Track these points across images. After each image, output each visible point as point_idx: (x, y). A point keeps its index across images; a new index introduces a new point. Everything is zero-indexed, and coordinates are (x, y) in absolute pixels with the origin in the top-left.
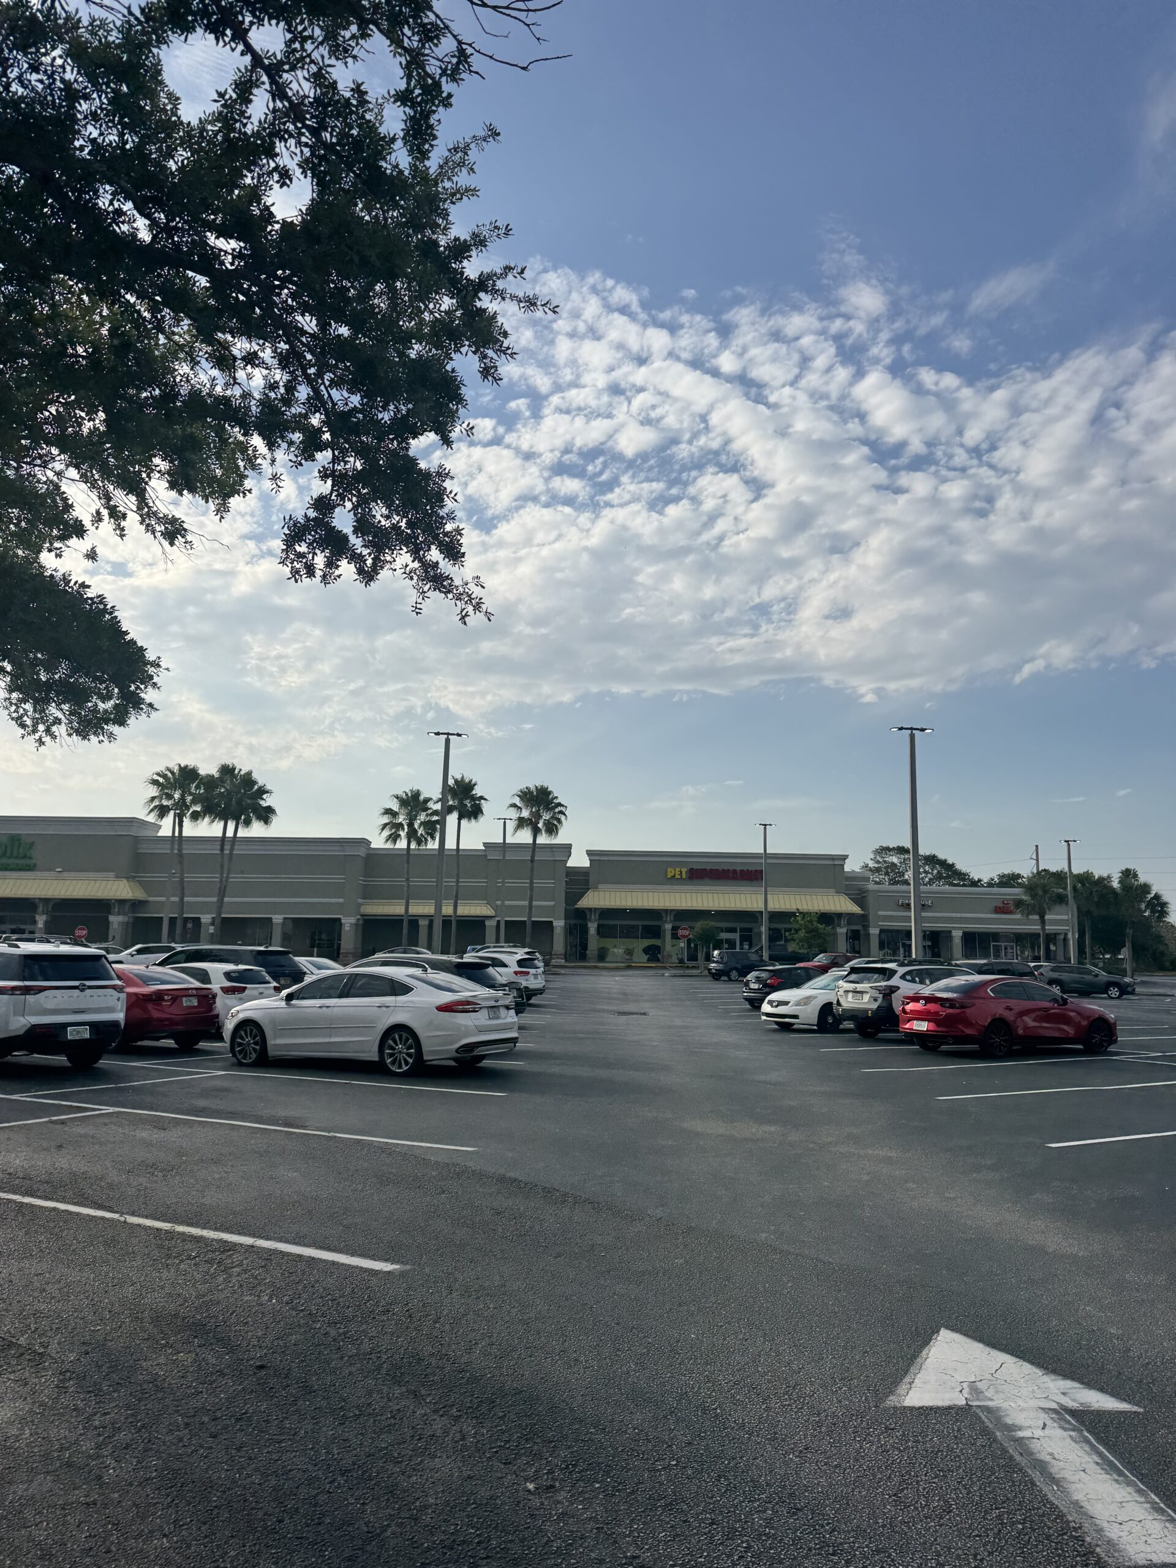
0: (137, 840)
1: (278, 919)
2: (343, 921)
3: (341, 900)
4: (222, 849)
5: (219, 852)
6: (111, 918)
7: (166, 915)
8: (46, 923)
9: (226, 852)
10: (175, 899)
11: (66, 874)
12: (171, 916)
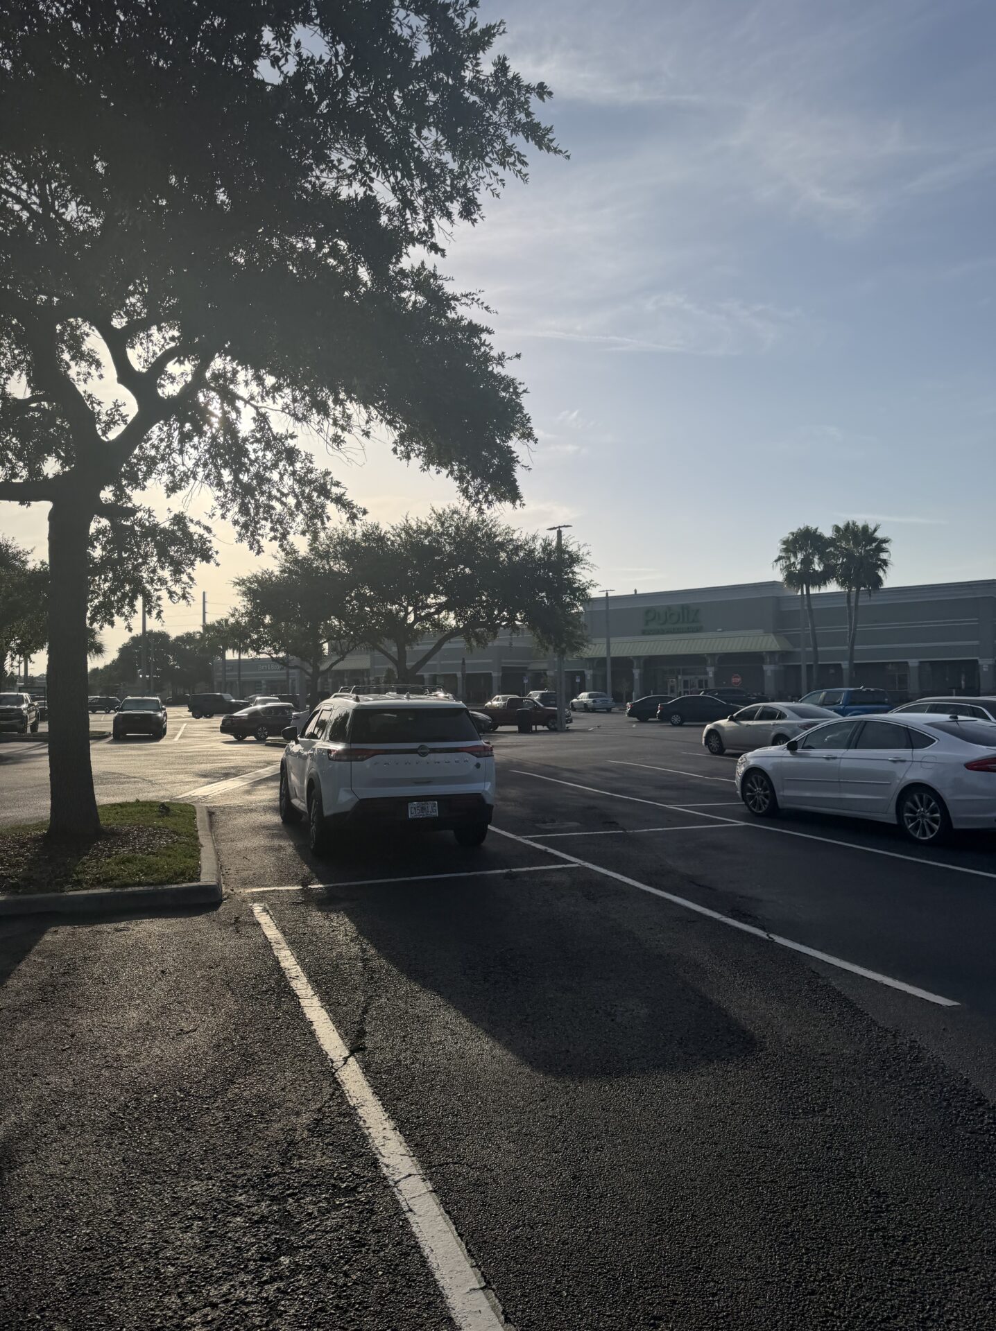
0: (778, 600)
1: (913, 662)
2: (980, 662)
3: (976, 643)
4: (849, 602)
5: (846, 605)
6: (765, 667)
7: (803, 663)
8: (715, 674)
9: (853, 605)
10: (811, 649)
11: (726, 634)
12: (808, 663)
